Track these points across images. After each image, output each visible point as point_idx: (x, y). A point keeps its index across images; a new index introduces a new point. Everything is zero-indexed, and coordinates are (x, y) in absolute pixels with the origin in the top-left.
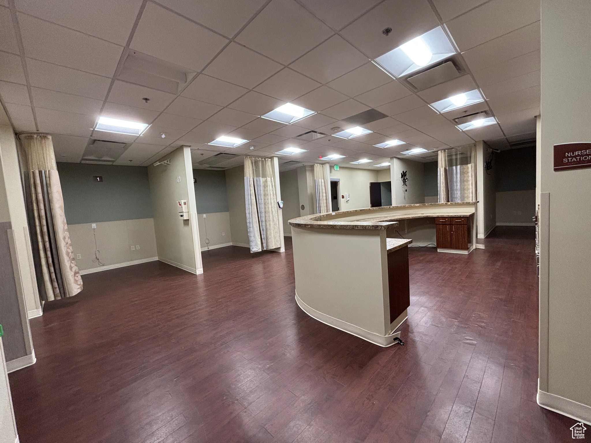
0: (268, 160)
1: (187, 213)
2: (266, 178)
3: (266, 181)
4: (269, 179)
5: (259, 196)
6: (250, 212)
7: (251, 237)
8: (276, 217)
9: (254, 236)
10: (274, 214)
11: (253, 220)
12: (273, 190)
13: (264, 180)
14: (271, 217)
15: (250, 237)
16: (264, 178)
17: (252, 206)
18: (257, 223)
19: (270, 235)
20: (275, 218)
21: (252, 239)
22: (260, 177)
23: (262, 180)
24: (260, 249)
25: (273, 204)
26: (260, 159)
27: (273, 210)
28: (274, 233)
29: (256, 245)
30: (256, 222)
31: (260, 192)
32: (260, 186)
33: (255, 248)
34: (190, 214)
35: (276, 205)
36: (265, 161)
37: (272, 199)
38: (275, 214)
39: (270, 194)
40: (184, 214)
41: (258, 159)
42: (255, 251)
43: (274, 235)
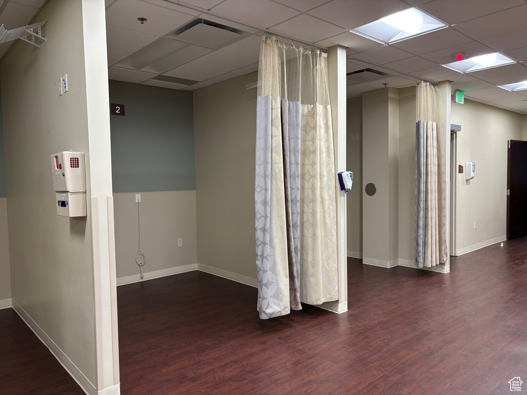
0: (320, 55)
1: (81, 196)
2: (312, 106)
3: (313, 114)
4: (320, 108)
5: (292, 156)
6: (269, 198)
7: (265, 271)
8: (332, 214)
9: (274, 269)
10: (326, 208)
11: (274, 222)
12: (327, 140)
13: (306, 110)
14: (319, 216)
15: (261, 273)
16: (306, 106)
17: (274, 181)
18: (283, 232)
19: (313, 266)
20: (330, 217)
21: (267, 277)
22: (298, 100)
23: (303, 109)
24: (286, 307)
25: (325, 179)
26: (301, 49)
27: (326, 196)
28: (322, 260)
29: (277, 295)
30: (282, 227)
31: (296, 144)
32: (297, 125)
33: (276, 304)
34: (90, 199)
35: (334, 182)
36: (313, 56)
37: (325, 164)
38: (331, 207)
39: (320, 150)
40: (71, 200)
41: (297, 50)
42: (273, 314)
43: (323, 265)
